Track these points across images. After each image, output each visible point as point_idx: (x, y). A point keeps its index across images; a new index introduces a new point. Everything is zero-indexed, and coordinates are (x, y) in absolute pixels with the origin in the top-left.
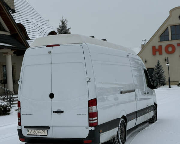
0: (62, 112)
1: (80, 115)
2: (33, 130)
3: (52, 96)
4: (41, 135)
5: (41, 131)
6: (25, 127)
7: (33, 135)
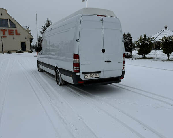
0: (110, 61)
1: (119, 62)
2: (89, 75)
3: (103, 51)
4: (95, 78)
5: (95, 75)
6: (83, 73)
7: (90, 78)
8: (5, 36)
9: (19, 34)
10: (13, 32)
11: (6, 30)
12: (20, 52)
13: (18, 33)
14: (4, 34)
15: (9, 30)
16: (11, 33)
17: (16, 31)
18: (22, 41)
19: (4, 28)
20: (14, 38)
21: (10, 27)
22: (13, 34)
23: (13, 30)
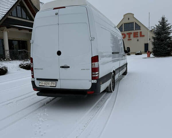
0: (69, 67)
6: (38, 79)
7: (44, 86)
8: (130, 39)
9: (144, 36)
10: (138, 34)
11: (131, 33)
12: (139, 53)
13: (143, 34)
14: (129, 37)
15: (134, 33)
16: (136, 36)
17: (141, 32)
18: (146, 43)
19: (130, 32)
20: (138, 40)
21: (135, 30)
22: (138, 37)
23: (138, 32)
